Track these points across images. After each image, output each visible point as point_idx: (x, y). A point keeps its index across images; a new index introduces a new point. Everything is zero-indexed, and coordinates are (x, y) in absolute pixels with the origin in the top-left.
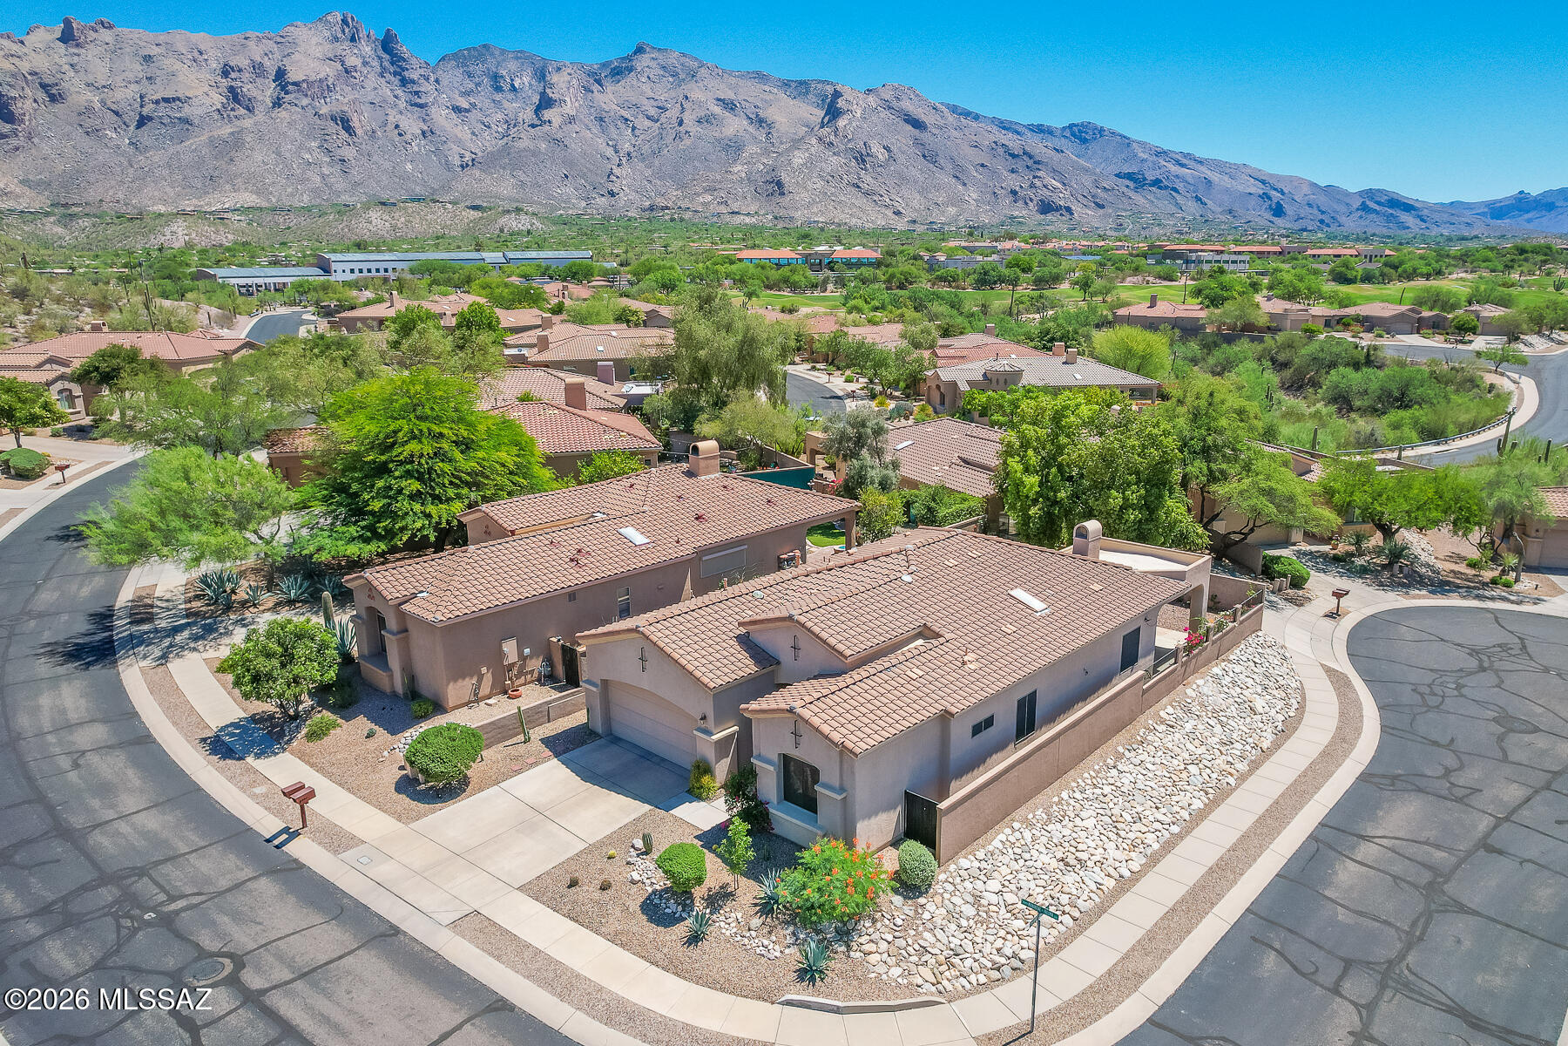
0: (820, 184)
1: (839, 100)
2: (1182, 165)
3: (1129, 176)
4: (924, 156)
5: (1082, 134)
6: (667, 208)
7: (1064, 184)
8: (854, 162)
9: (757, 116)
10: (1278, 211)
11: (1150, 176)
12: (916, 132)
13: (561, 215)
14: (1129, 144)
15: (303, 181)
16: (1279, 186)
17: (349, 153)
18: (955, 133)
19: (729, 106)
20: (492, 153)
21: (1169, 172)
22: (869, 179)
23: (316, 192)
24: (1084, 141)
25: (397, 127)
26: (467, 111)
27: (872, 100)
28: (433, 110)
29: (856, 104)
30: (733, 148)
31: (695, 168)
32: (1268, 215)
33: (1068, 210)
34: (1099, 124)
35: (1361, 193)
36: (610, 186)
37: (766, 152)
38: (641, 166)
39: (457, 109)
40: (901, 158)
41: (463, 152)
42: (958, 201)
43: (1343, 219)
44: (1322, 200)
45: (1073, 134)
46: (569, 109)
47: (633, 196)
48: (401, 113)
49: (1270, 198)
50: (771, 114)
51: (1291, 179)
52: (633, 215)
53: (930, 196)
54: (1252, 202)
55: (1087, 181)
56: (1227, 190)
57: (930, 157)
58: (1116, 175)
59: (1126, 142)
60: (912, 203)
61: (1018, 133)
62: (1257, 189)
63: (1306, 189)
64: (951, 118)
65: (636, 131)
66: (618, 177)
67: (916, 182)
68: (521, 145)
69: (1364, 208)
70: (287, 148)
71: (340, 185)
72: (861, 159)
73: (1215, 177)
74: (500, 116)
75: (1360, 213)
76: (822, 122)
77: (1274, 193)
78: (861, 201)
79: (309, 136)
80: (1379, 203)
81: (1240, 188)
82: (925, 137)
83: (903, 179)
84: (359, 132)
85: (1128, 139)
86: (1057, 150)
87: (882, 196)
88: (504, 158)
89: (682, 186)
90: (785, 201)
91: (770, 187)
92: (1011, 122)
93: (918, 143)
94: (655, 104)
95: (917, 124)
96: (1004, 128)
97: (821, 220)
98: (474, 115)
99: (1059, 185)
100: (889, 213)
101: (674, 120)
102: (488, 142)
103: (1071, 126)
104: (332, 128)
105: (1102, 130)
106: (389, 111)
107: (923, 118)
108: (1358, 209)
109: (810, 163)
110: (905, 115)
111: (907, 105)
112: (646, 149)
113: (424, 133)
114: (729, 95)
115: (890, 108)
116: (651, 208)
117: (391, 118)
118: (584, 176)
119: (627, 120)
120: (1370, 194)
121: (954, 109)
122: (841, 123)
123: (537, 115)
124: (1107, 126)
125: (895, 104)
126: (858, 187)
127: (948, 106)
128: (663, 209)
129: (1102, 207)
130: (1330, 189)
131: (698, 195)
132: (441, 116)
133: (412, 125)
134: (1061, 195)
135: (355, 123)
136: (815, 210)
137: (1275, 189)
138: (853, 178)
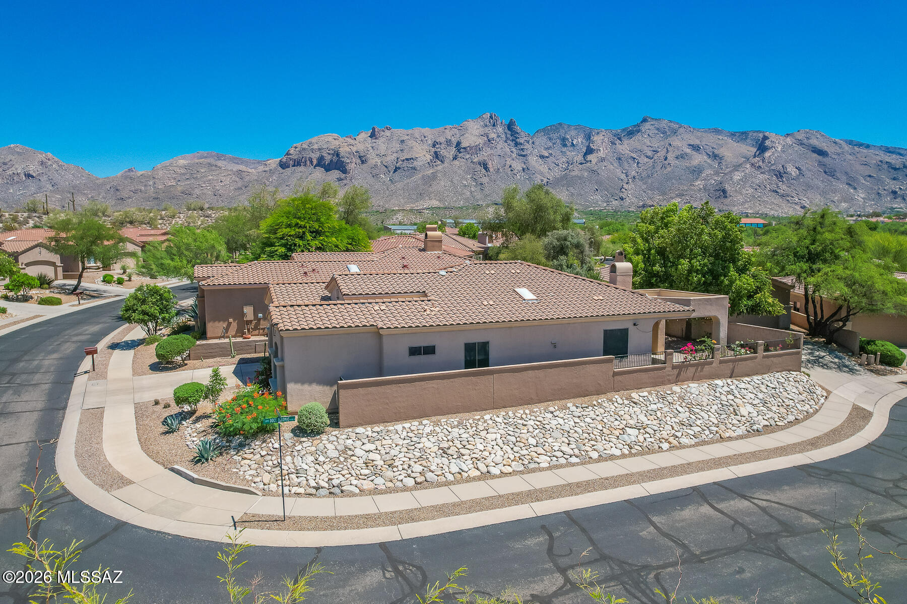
1: (767, 141)
4: (825, 172)
9: (713, 153)
12: (820, 158)
17: (485, 180)
18: (850, 157)
19: (696, 148)
20: (558, 179)
25: (510, 166)
26: (547, 157)
27: (789, 140)
28: (530, 158)
29: (778, 144)
30: (697, 171)
31: (673, 184)
36: (621, 195)
37: (717, 173)
38: (640, 183)
39: (542, 157)
40: (808, 174)
41: (543, 178)
42: (849, 199)
46: (601, 154)
47: (634, 200)
48: (513, 160)
50: (721, 152)
52: (633, 210)
57: (830, 173)
60: (814, 202)
64: (847, 148)
65: (640, 165)
66: (626, 190)
67: (818, 188)
68: (573, 174)
72: (780, 175)
74: (564, 160)
76: (755, 155)
78: (778, 200)
82: (826, 160)
83: (809, 187)
84: (491, 170)
87: (793, 197)
88: (565, 180)
89: (664, 193)
90: (727, 201)
91: (718, 193)
93: (821, 164)
94: (652, 149)
95: (821, 153)
97: (750, 212)
98: (551, 159)
100: (798, 208)
101: (662, 158)
106: (507, 159)
107: (826, 149)
109: (744, 180)
110: (813, 148)
111: (814, 142)
112: (644, 174)
113: (523, 169)
114: (697, 142)
115: (802, 144)
116: (644, 206)
117: (508, 163)
119: (634, 158)
121: (850, 143)
122: (767, 154)
123: (584, 158)
125: (805, 141)
126: (777, 192)
127: (846, 141)
128: (650, 206)
131: (672, 198)
132: (533, 161)
133: (518, 166)
135: (490, 166)
136: (746, 206)
138: (774, 187)
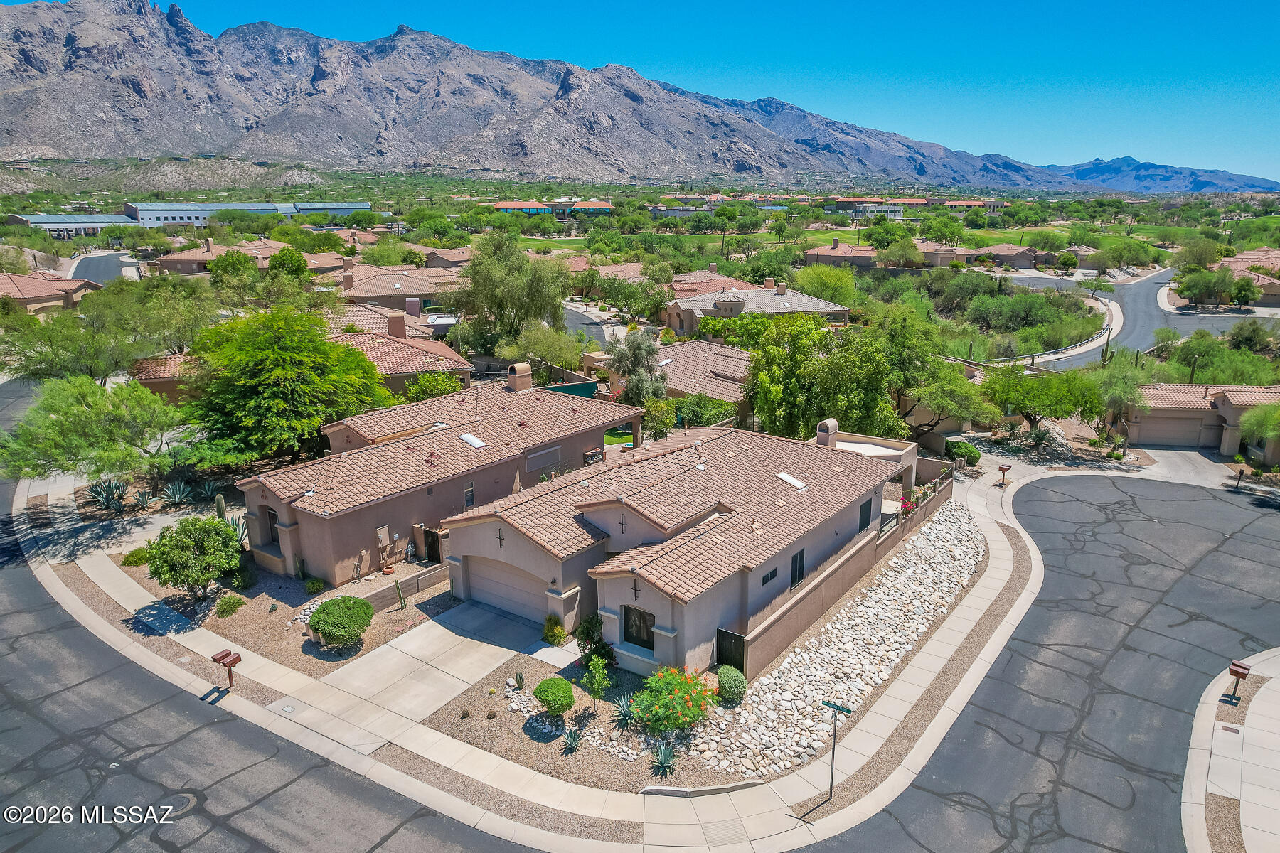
0: (556, 146)
1: (571, 77)
2: (847, 134)
3: (805, 142)
4: (642, 124)
5: (768, 108)
6: (429, 165)
7: (754, 148)
8: (584, 129)
9: (503, 89)
10: (921, 170)
11: (822, 142)
12: (634, 104)
13: (338, 171)
14: (804, 117)
15: (97, 137)
16: (922, 150)
17: (141, 113)
18: (666, 106)
19: (478, 80)
20: (274, 117)
21: (836, 139)
22: (596, 142)
23: (111, 147)
24: (769, 113)
25: (185, 91)
26: (250, 79)
27: (598, 78)
28: (218, 78)
29: (584, 80)
30: (483, 115)
31: (451, 132)
32: (914, 174)
33: (758, 168)
34: (781, 100)
35: (983, 157)
36: (379, 147)
37: (511, 120)
38: (405, 130)
39: (240, 78)
40: (623, 126)
41: (247, 115)
42: (670, 161)
43: (970, 177)
44: (954, 162)
45: (760, 107)
46: (341, 80)
47: (399, 155)
48: (188, 79)
49: (915, 160)
50: (514, 87)
51: (931, 145)
52: (400, 171)
53: (647, 157)
54: (901, 163)
55: (773, 145)
56: (881, 153)
57: (646, 125)
58: (795, 141)
59: (802, 115)
60: (632, 162)
61: (717, 106)
62: (904, 153)
63: (941, 153)
64: (662, 93)
65: (400, 101)
66: (385, 139)
67: (635, 145)
68: (300, 110)
69: (985, 168)
70: (81, 108)
71: (134, 140)
72: (591, 126)
73: (872, 143)
74: (279, 85)
75: (982, 173)
76: (557, 95)
77: (918, 156)
78: (591, 160)
79: (103, 97)
80: (996, 165)
81: (892, 152)
82: (641, 108)
83: (625, 143)
85: (804, 112)
86: (748, 121)
87: (608, 156)
88: (283, 122)
89: (441, 147)
90: (528, 160)
91: (514, 148)
92: (711, 97)
93: (636, 113)
94: (415, 78)
95: (635, 98)
96: (705, 102)
97: (558, 176)
98: (256, 83)
99: (751, 149)
100: (614, 170)
101: (433, 93)
102: (269, 108)
103: (759, 101)
104: (123, 90)
105: (783, 105)
106: (177, 77)
107: (640, 93)
108: (981, 170)
109: (548, 129)
110: (625, 90)
111: (627, 82)
112: (409, 116)
113: (210, 98)
114: (478, 71)
115: (613, 84)
116: (415, 166)
117: (179, 84)
118: (356, 138)
119: (391, 91)
120: (988, 157)
121: (664, 86)
122: (573, 96)
123: (313, 85)
124: (787, 101)
125: (616, 80)
126: (589, 149)
127: (659, 84)
128: (425, 166)
129: (785, 166)
130: (959, 154)
131: (455, 154)
132: (225, 83)
133: (199, 90)
134: (753, 157)
135: (145, 87)
136: (553, 168)
137: (919, 153)
138: (584, 142)
